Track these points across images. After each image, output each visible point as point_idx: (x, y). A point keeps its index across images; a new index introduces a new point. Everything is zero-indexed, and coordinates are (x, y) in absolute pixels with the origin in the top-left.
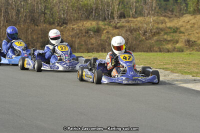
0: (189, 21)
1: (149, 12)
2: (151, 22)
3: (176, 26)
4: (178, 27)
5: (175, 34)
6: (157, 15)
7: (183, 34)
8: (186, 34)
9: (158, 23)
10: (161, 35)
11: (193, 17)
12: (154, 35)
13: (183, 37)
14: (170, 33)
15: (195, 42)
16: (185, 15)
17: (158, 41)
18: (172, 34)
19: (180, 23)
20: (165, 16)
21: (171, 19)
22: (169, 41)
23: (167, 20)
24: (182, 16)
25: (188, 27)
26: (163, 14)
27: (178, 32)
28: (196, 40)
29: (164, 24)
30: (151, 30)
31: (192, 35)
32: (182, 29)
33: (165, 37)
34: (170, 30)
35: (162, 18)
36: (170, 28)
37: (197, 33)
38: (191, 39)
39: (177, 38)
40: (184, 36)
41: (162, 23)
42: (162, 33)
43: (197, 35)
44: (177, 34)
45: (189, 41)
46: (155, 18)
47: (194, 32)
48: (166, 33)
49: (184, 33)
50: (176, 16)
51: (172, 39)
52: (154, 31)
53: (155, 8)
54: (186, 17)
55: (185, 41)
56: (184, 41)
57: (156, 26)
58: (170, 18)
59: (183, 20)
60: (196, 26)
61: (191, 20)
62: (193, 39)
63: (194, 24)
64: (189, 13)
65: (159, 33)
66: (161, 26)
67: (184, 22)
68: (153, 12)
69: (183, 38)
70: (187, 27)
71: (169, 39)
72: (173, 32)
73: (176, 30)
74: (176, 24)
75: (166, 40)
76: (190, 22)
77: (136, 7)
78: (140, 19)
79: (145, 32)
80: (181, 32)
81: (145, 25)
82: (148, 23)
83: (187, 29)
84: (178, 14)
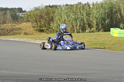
1: (9, 22)
3: (20, 27)
5: (19, 30)
8: (24, 30)
9: (12, 26)
12: (11, 31)
17: (13, 33)
19: (21, 26)
20: (15, 23)
23: (16, 25)
25: (25, 27)
31: (26, 30)
32: (22, 28)
33: (16, 32)
35: (14, 24)
36: (17, 28)
37: (28, 30)
39: (20, 32)
41: (14, 26)
42: (14, 30)
44: (20, 30)
45: (25, 33)
46: (11, 24)
48: (16, 30)
50: (19, 23)
52: (11, 29)
53: (11, 20)
57: (12, 27)
60: (28, 27)
62: (27, 32)
63: (27, 26)
64: (25, 22)
65: (13, 30)
66: (14, 27)
67: (23, 25)
69: (23, 32)
71: (17, 32)
73: (20, 29)
76: (25, 25)
77: (3, 20)
78: (5, 25)
79: (8, 30)
80: (22, 30)
81: (7, 27)
82: (8, 26)
83: (24, 28)
84: (20, 22)
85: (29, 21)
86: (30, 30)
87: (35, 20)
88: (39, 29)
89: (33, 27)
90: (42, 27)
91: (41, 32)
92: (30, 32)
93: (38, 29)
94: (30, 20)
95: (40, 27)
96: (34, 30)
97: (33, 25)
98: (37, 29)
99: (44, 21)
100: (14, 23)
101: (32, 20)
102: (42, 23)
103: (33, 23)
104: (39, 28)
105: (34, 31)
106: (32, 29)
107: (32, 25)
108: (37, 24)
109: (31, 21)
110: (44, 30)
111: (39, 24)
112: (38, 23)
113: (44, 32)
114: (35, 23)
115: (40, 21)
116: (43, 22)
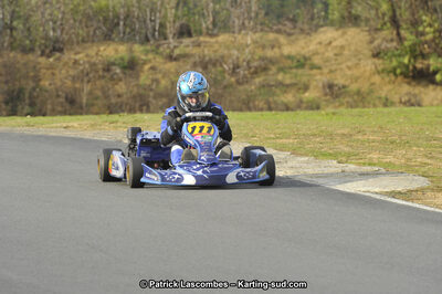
0: (330, 43)
1: (243, 24)
2: (247, 46)
3: (303, 52)
4: (307, 55)
5: (300, 71)
6: (262, 30)
7: (319, 71)
8: (326, 70)
9: (264, 47)
10: (271, 72)
11: (340, 32)
12: (256, 73)
13: (318, 77)
14: (291, 68)
15: (344, 87)
16: (322, 29)
17: (263, 86)
18: (294, 71)
19: (312, 47)
20: (279, 31)
21: (293, 38)
22: (288, 86)
23: (282, 39)
24: (316, 31)
25: (330, 54)
26: (275, 28)
27: (307, 67)
28: (347, 83)
29: (276, 50)
30: (248, 63)
31: (338, 72)
32: (317, 60)
33: (280, 77)
34: (289, 61)
35: (272, 36)
36: (289, 57)
37: (349, 68)
38: (336, 82)
39: (305, 79)
40: (321, 74)
41: (273, 47)
42: (274, 69)
43: (349, 73)
44: (306, 71)
45: (331, 86)
46: (258, 35)
47: (344, 66)
48: (281, 70)
49: (319, 68)
50: (302, 31)
51: (294, 81)
52: (255, 64)
53: (257, 14)
54: (324, 32)
55: (324, 86)
56: (321, 85)
57: (259, 53)
58: (289, 35)
59: (318, 40)
60: (346, 52)
61: (335, 40)
62: (340, 81)
63: (342, 47)
64: (332, 24)
65: (265, 69)
66: (270, 53)
67: (320, 43)
68: (252, 23)
69: (320, 79)
70: (327, 54)
71: (288, 81)
72: (297, 67)
73: (302, 63)
74: (303, 48)
75: (280, 84)
76: (334, 44)
77: (216, 13)
78: (223, 38)
79: (236, 67)
80: (313, 67)
81: (235, 52)
82: (241, 48)
83: (327, 60)
84: (306, 27)
85: (354, 20)
86: (356, 72)
87: (390, 14)
88: (407, 67)
89: (376, 55)
90: (424, 56)
91: (419, 84)
92: (356, 79)
93: (401, 64)
94: (364, 15)
95: (415, 57)
96: (379, 73)
97: (376, 43)
98: (395, 63)
99: (436, 25)
100: (271, 30)
101: (373, 12)
102: (423, 34)
103: (377, 30)
104: (406, 61)
105: (377, 79)
106: (369, 65)
107: (371, 42)
108: (400, 39)
109: (367, 20)
110: (435, 73)
111: (410, 38)
112: (402, 32)
113: (433, 82)
114: (388, 32)
115: (415, 23)
116: (430, 25)
